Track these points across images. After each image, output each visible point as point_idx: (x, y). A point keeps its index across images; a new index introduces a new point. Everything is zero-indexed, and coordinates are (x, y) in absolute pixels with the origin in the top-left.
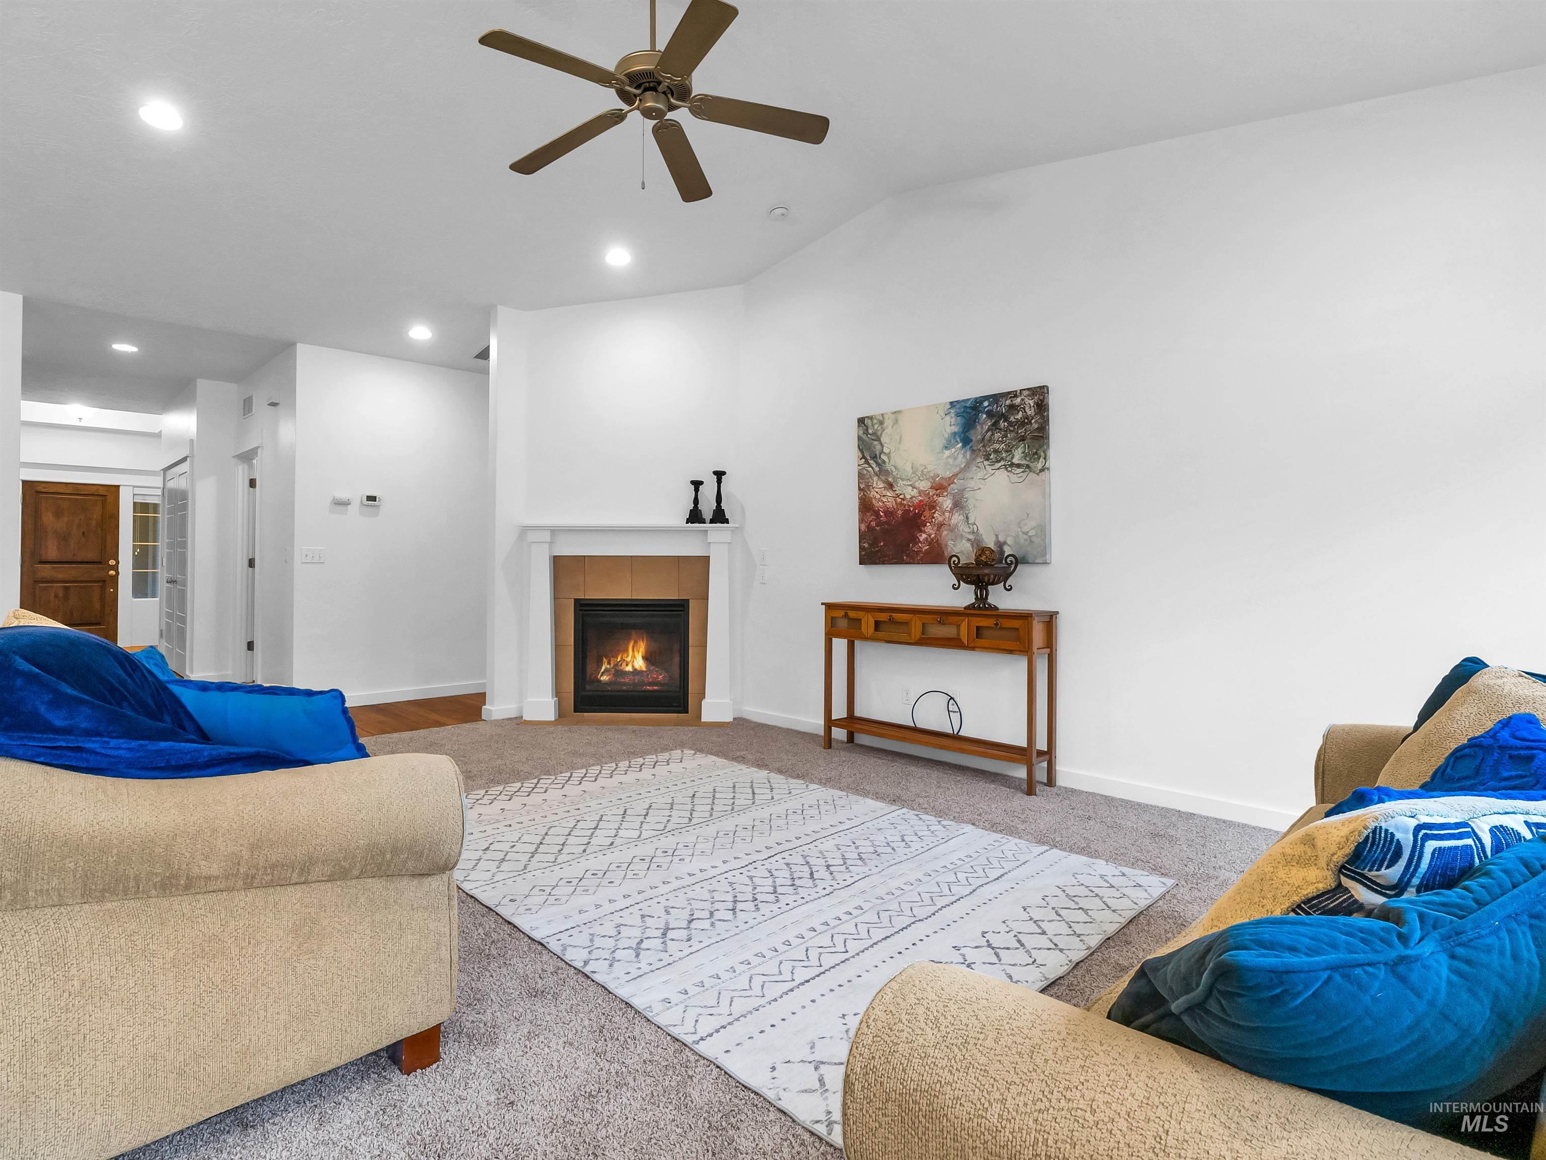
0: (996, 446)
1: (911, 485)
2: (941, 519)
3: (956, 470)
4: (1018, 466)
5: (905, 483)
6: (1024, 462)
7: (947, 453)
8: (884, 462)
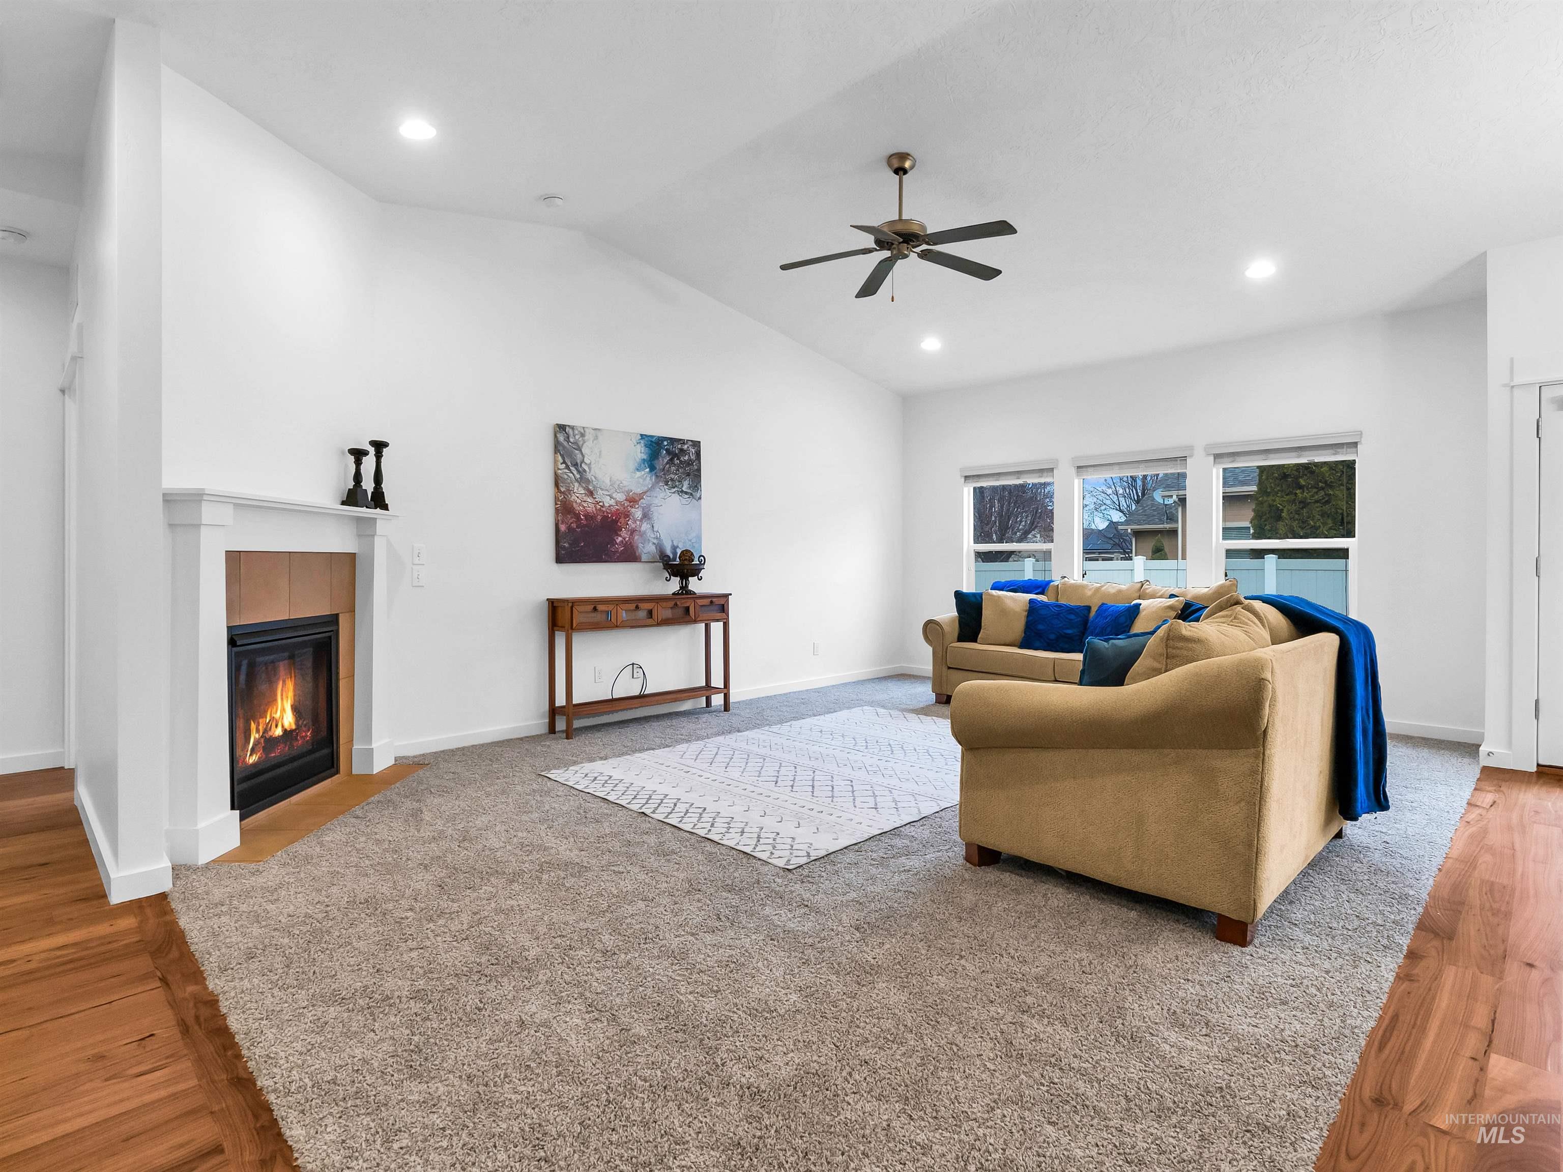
0: (672, 476)
1: (609, 495)
2: (633, 526)
3: (645, 489)
4: (686, 493)
5: (604, 492)
6: (689, 491)
7: (638, 474)
8: (585, 471)
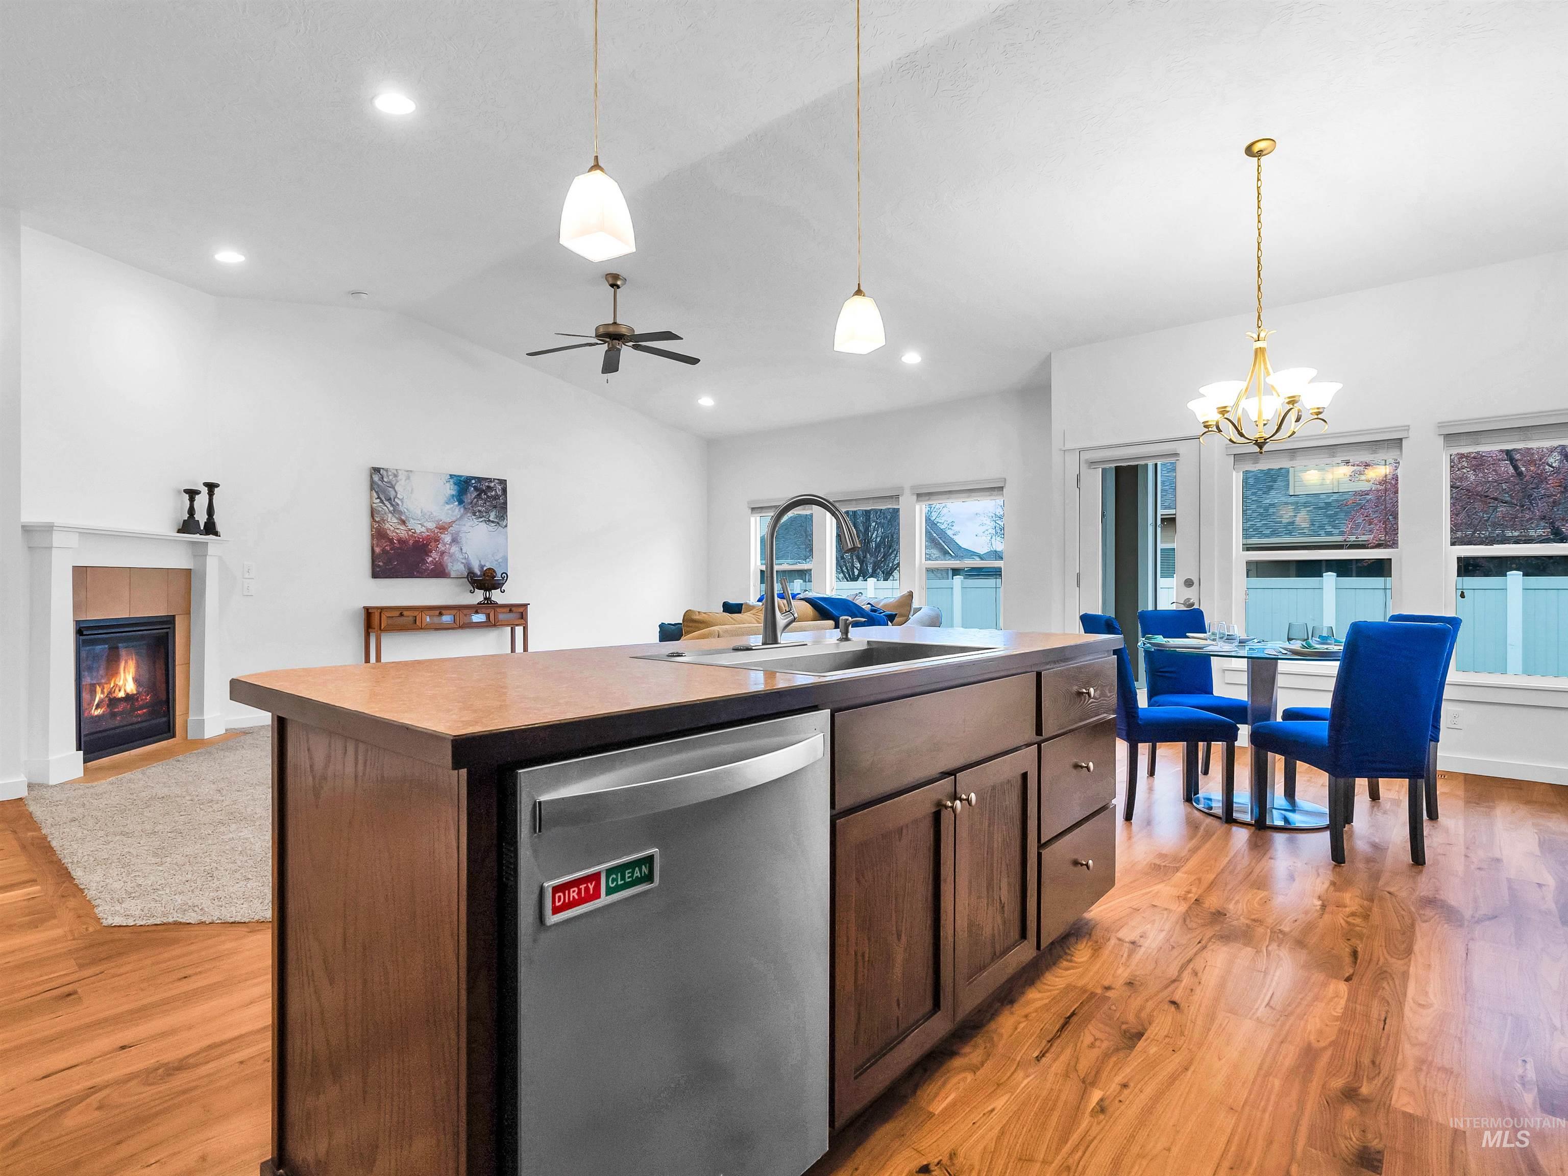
0: (480, 508)
1: (420, 524)
2: (443, 549)
3: (454, 519)
4: (493, 522)
5: (415, 521)
6: (496, 520)
7: (448, 507)
8: (398, 504)
